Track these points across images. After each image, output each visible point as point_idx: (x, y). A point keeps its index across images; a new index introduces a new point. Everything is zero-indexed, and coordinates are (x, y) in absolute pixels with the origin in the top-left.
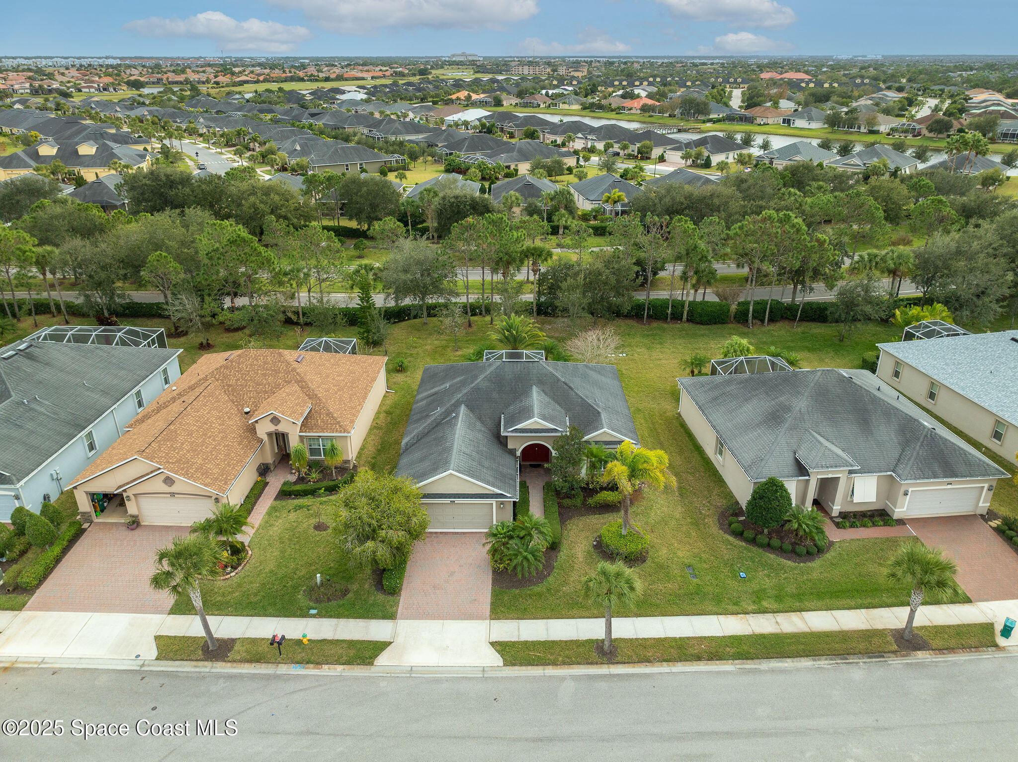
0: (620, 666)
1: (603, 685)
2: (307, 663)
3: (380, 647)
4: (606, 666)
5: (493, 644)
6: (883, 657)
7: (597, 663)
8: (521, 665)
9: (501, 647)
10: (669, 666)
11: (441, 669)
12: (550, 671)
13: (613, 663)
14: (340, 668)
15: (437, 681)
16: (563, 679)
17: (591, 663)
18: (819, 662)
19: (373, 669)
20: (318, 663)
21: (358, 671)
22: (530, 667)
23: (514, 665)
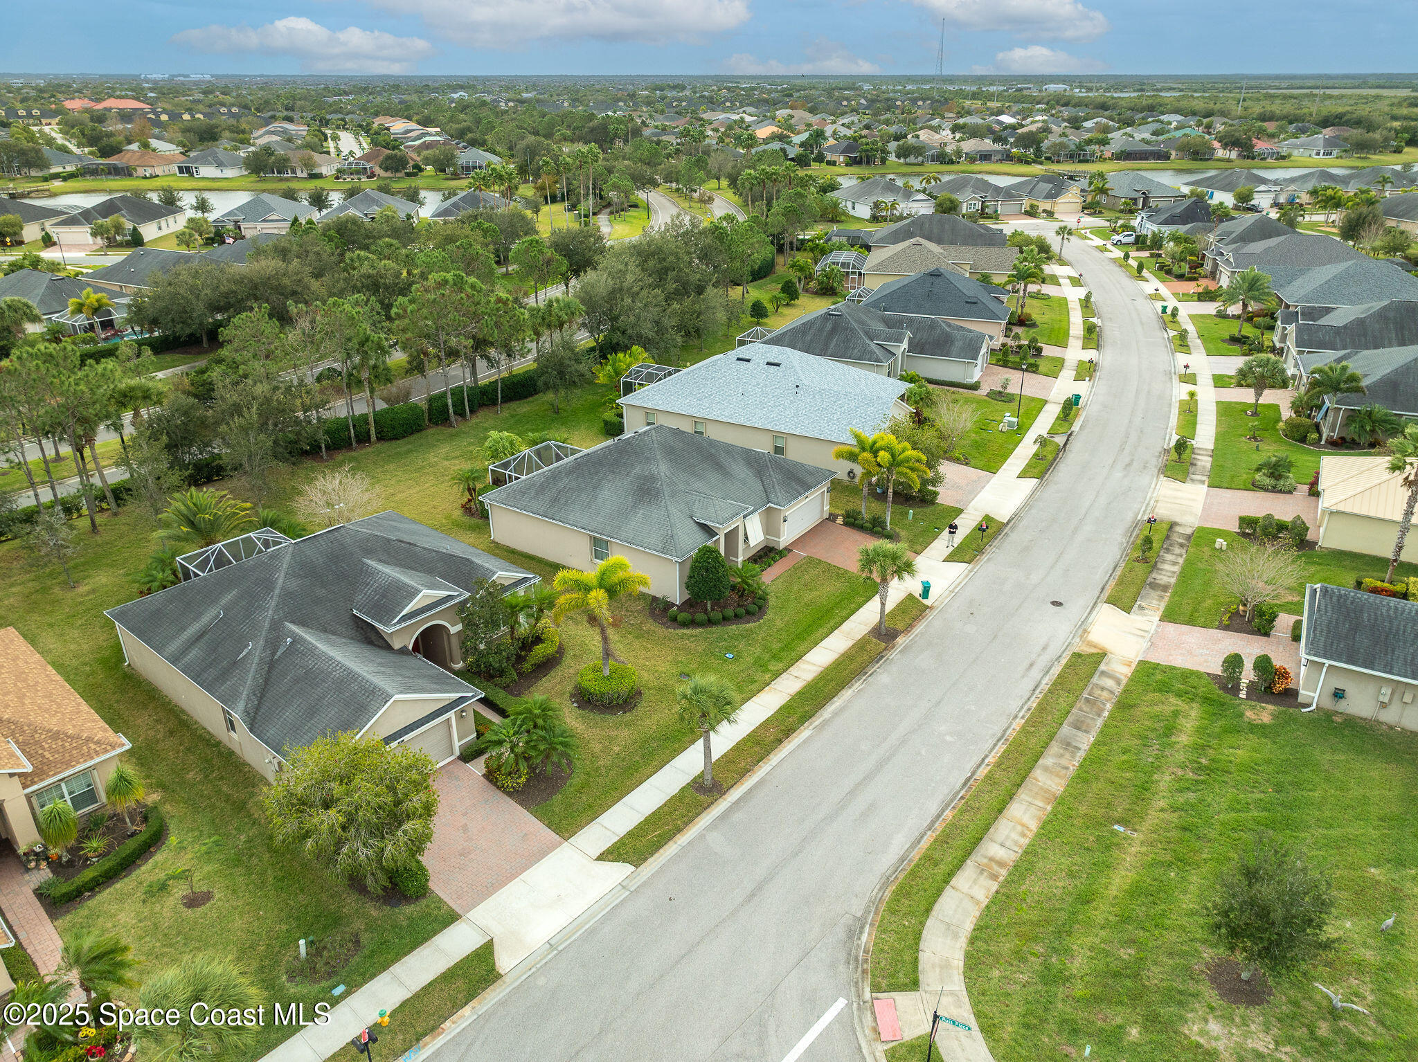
0: (732, 791)
1: (738, 816)
2: (418, 1040)
3: (485, 954)
4: (721, 800)
5: (601, 858)
6: (883, 657)
7: (712, 803)
8: (651, 854)
9: (613, 854)
10: (766, 763)
11: (579, 920)
12: (683, 839)
13: (724, 794)
14: (467, 1011)
15: (592, 932)
16: (701, 837)
17: (709, 806)
18: (854, 688)
19: (507, 979)
20: (433, 1029)
22: (661, 851)
23: (645, 860)
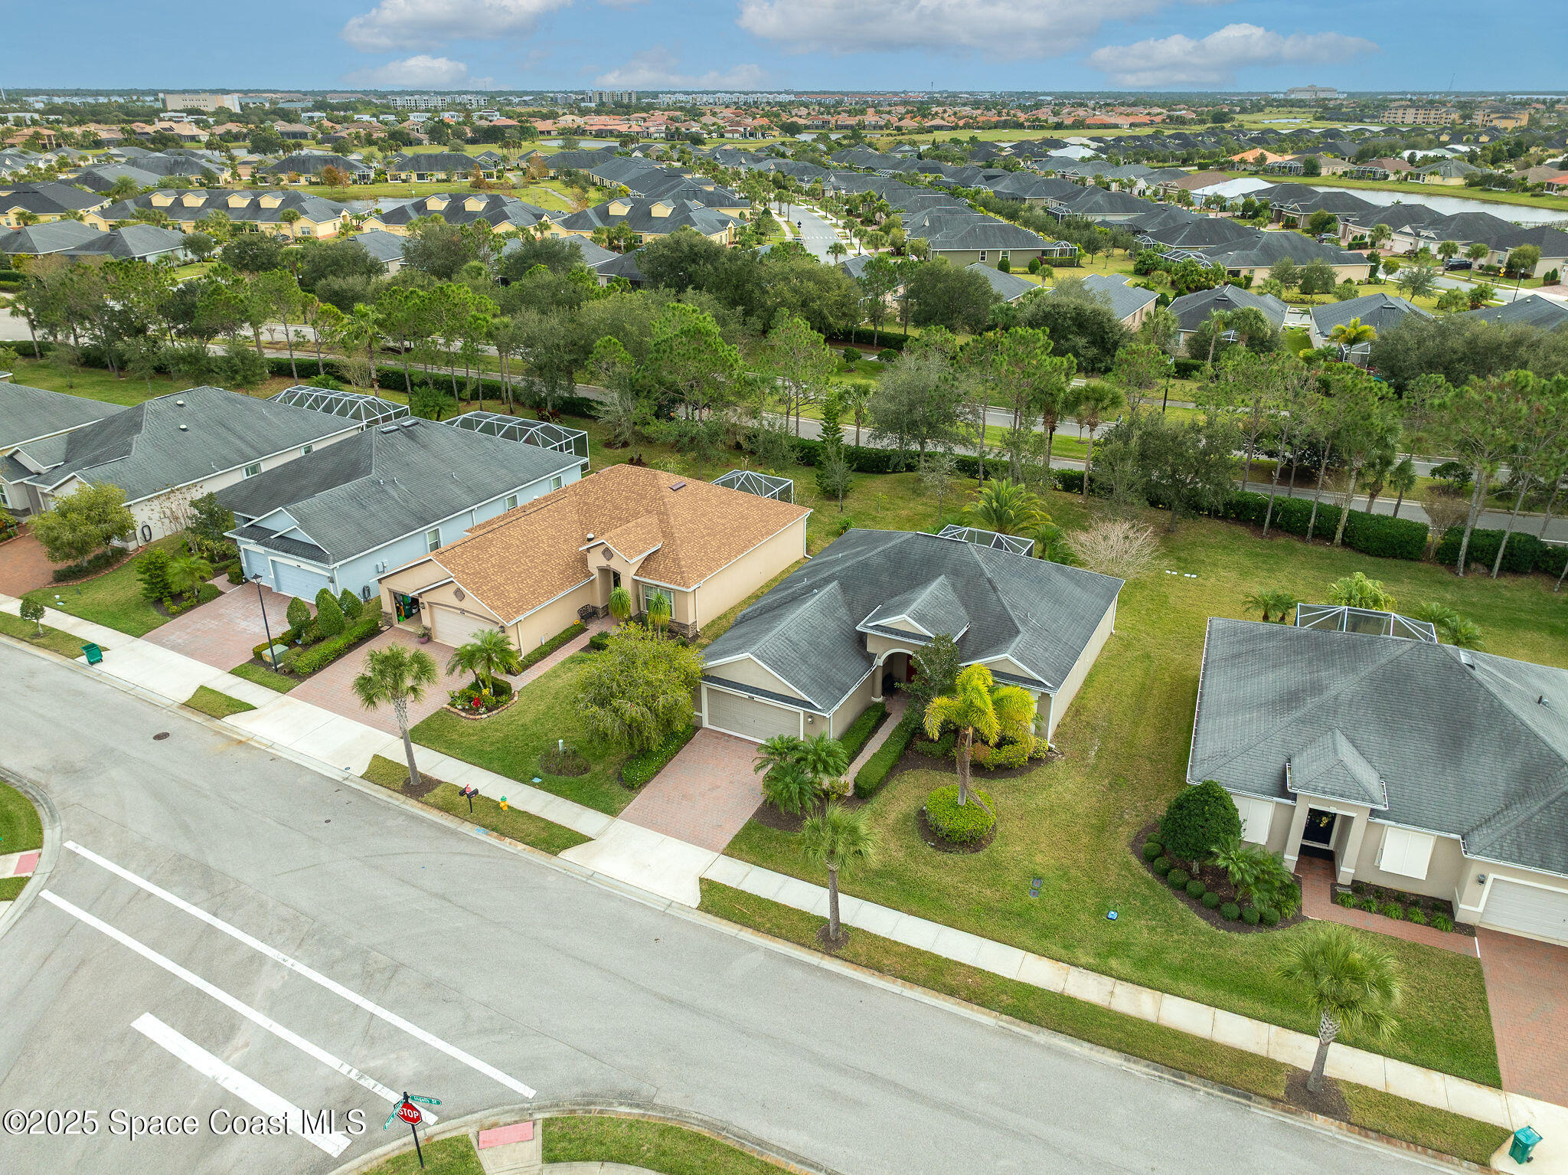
0: (839, 962)
1: (797, 974)
2: (493, 830)
3: (577, 839)
4: (820, 955)
5: (701, 880)
6: (1250, 1099)
7: (809, 947)
8: (716, 915)
9: (709, 887)
10: (903, 986)
11: (622, 885)
12: (747, 935)
13: (831, 955)
14: (521, 846)
15: (609, 896)
16: (754, 948)
17: (803, 945)
18: (1132, 1066)
19: (554, 859)
20: (503, 834)
21: (538, 857)
22: (725, 922)
23: (709, 912)
